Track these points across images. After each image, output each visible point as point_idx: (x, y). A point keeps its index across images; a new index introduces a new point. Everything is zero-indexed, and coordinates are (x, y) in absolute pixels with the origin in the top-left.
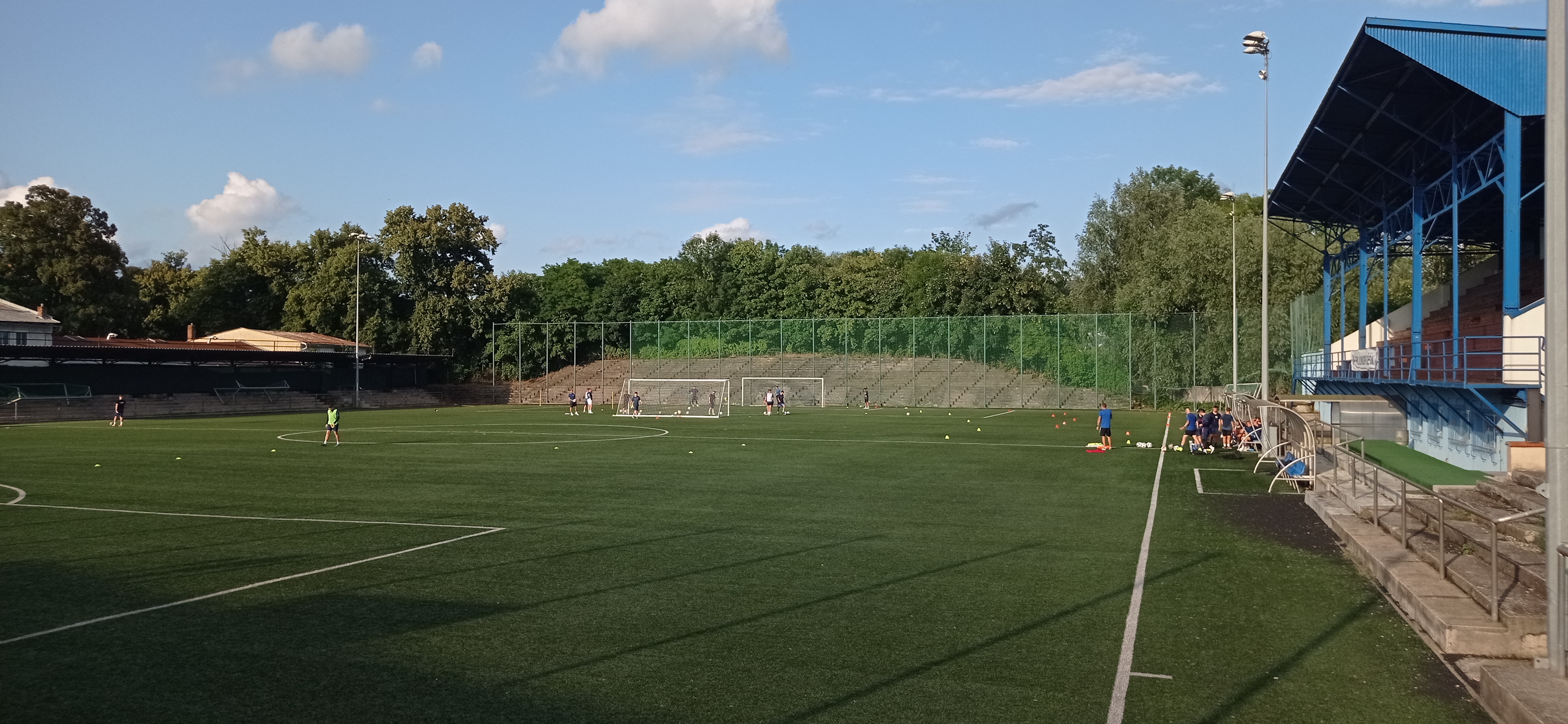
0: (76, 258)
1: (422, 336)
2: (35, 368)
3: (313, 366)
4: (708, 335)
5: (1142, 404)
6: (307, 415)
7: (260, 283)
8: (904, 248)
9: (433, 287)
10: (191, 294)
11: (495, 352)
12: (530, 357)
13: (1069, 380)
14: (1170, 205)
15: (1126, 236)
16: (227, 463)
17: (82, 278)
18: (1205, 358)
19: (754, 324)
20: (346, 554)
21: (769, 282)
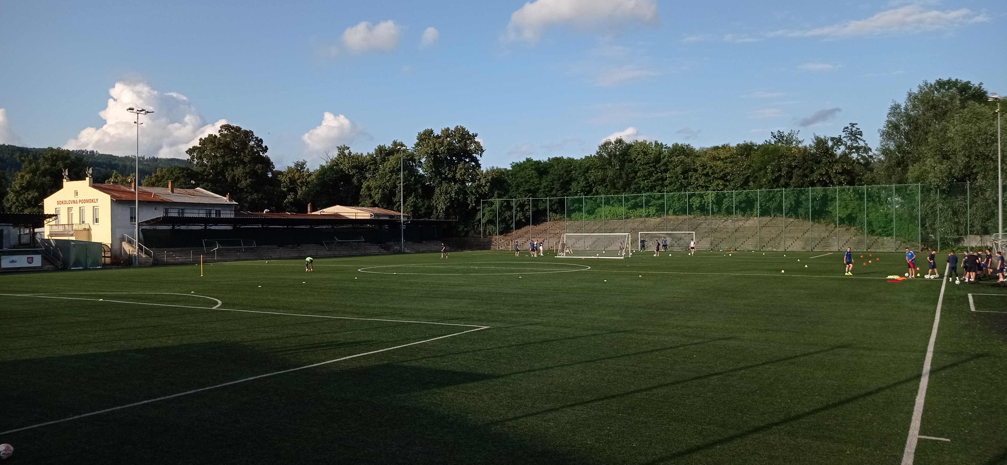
0: (246, 166)
1: (439, 208)
2: (226, 230)
3: (377, 227)
4: (616, 205)
5: (929, 248)
6: (374, 257)
7: (347, 178)
8: (751, 143)
9: (446, 178)
10: (309, 186)
11: (483, 218)
12: (503, 221)
13: (873, 231)
14: (949, 106)
15: (916, 129)
16: (330, 285)
17: (250, 178)
18: (977, 215)
19: (647, 197)
20: (397, 341)
21: (657, 168)
